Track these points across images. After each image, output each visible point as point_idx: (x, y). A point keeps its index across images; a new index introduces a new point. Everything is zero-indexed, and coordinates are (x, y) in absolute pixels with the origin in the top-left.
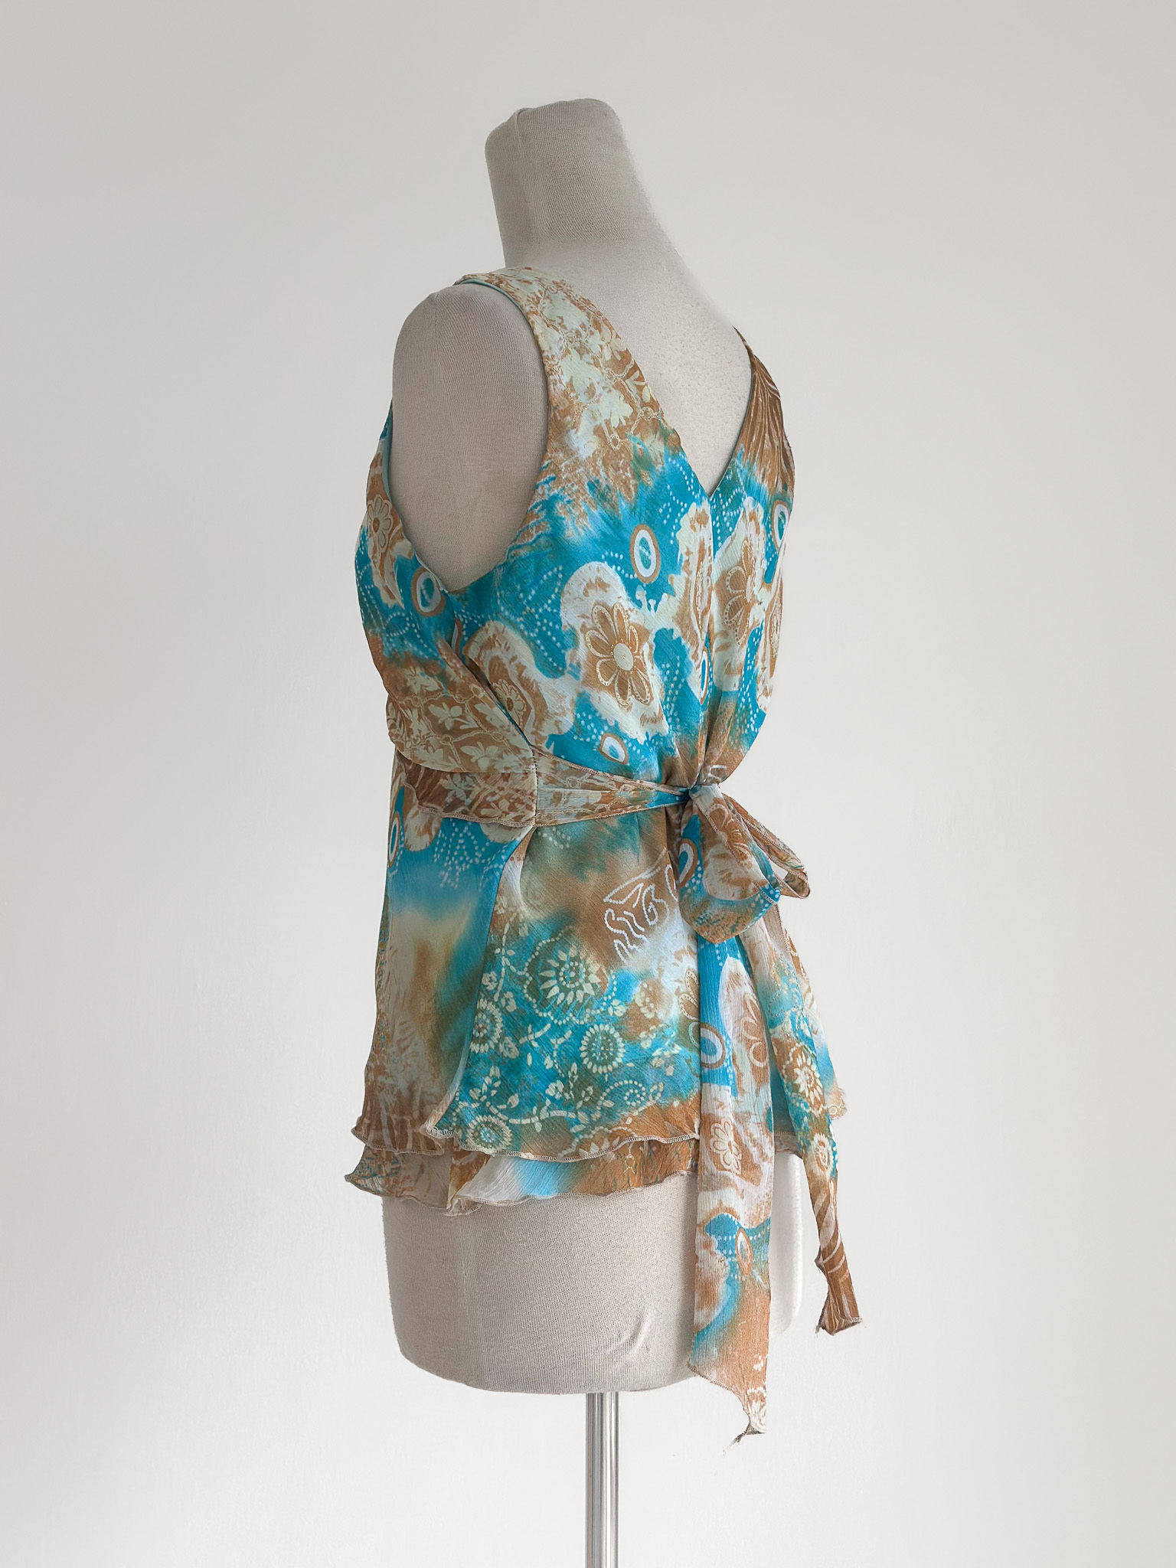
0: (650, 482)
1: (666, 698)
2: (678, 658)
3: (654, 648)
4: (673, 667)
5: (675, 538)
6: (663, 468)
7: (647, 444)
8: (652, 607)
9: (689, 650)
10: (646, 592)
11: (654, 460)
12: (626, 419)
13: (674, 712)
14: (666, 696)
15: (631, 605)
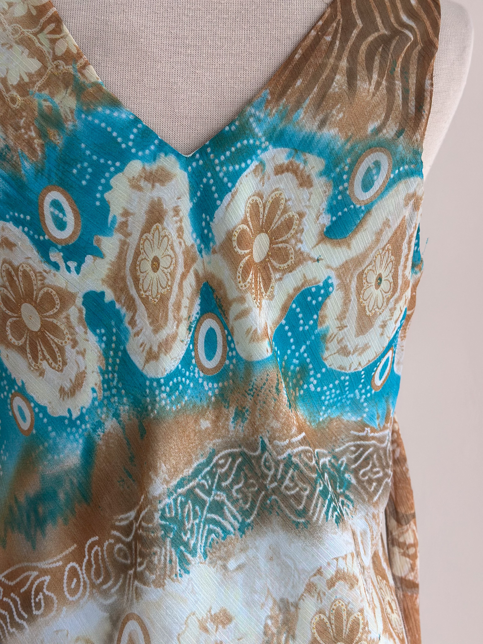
0: (59, 140)
1: (107, 368)
2: (113, 323)
3: (84, 312)
4: (109, 334)
5: (103, 200)
6: (75, 125)
7: (57, 100)
8: (73, 269)
9: (125, 315)
10: (62, 254)
11: (64, 118)
12: (30, 75)
13: (118, 382)
14: (107, 364)
15: (46, 267)
